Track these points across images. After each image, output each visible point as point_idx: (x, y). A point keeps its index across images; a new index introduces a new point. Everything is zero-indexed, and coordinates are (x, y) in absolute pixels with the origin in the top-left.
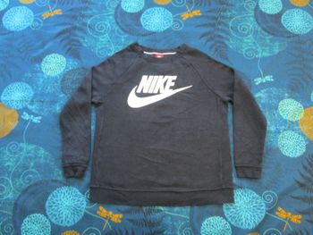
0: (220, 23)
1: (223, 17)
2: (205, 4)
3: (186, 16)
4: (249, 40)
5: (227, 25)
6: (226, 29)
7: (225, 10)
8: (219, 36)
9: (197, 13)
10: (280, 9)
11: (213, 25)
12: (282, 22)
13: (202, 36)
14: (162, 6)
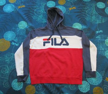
0: (83, 11)
1: (84, 9)
2: (77, 5)
3: (70, 9)
4: (94, 17)
5: (85, 12)
6: (85, 14)
7: (84, 7)
8: (83, 16)
9: (74, 8)
10: (104, 7)
11: (80, 12)
12: (105, 11)
13: (77, 16)
14: (62, 5)
